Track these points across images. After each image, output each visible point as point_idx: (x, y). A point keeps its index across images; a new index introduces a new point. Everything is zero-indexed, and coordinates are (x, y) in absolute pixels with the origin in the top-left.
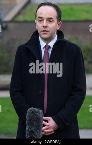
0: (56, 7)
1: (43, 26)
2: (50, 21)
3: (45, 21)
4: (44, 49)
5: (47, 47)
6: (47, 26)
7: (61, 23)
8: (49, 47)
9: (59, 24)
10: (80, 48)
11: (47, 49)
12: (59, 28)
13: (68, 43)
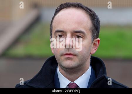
0: (90, 10)
2: (78, 37)
7: (99, 41)
9: (94, 44)
12: (95, 51)
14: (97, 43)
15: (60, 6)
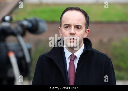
0: (85, 12)
1: (70, 32)
2: (78, 28)
3: (73, 27)
4: (69, 60)
5: (73, 57)
6: (75, 33)
7: (88, 30)
8: (76, 57)
10: (110, 59)
11: (72, 59)
13: (97, 53)
14: (87, 31)
15: (67, 8)
